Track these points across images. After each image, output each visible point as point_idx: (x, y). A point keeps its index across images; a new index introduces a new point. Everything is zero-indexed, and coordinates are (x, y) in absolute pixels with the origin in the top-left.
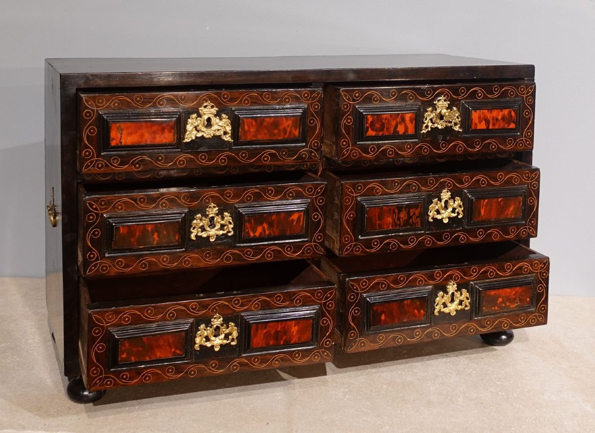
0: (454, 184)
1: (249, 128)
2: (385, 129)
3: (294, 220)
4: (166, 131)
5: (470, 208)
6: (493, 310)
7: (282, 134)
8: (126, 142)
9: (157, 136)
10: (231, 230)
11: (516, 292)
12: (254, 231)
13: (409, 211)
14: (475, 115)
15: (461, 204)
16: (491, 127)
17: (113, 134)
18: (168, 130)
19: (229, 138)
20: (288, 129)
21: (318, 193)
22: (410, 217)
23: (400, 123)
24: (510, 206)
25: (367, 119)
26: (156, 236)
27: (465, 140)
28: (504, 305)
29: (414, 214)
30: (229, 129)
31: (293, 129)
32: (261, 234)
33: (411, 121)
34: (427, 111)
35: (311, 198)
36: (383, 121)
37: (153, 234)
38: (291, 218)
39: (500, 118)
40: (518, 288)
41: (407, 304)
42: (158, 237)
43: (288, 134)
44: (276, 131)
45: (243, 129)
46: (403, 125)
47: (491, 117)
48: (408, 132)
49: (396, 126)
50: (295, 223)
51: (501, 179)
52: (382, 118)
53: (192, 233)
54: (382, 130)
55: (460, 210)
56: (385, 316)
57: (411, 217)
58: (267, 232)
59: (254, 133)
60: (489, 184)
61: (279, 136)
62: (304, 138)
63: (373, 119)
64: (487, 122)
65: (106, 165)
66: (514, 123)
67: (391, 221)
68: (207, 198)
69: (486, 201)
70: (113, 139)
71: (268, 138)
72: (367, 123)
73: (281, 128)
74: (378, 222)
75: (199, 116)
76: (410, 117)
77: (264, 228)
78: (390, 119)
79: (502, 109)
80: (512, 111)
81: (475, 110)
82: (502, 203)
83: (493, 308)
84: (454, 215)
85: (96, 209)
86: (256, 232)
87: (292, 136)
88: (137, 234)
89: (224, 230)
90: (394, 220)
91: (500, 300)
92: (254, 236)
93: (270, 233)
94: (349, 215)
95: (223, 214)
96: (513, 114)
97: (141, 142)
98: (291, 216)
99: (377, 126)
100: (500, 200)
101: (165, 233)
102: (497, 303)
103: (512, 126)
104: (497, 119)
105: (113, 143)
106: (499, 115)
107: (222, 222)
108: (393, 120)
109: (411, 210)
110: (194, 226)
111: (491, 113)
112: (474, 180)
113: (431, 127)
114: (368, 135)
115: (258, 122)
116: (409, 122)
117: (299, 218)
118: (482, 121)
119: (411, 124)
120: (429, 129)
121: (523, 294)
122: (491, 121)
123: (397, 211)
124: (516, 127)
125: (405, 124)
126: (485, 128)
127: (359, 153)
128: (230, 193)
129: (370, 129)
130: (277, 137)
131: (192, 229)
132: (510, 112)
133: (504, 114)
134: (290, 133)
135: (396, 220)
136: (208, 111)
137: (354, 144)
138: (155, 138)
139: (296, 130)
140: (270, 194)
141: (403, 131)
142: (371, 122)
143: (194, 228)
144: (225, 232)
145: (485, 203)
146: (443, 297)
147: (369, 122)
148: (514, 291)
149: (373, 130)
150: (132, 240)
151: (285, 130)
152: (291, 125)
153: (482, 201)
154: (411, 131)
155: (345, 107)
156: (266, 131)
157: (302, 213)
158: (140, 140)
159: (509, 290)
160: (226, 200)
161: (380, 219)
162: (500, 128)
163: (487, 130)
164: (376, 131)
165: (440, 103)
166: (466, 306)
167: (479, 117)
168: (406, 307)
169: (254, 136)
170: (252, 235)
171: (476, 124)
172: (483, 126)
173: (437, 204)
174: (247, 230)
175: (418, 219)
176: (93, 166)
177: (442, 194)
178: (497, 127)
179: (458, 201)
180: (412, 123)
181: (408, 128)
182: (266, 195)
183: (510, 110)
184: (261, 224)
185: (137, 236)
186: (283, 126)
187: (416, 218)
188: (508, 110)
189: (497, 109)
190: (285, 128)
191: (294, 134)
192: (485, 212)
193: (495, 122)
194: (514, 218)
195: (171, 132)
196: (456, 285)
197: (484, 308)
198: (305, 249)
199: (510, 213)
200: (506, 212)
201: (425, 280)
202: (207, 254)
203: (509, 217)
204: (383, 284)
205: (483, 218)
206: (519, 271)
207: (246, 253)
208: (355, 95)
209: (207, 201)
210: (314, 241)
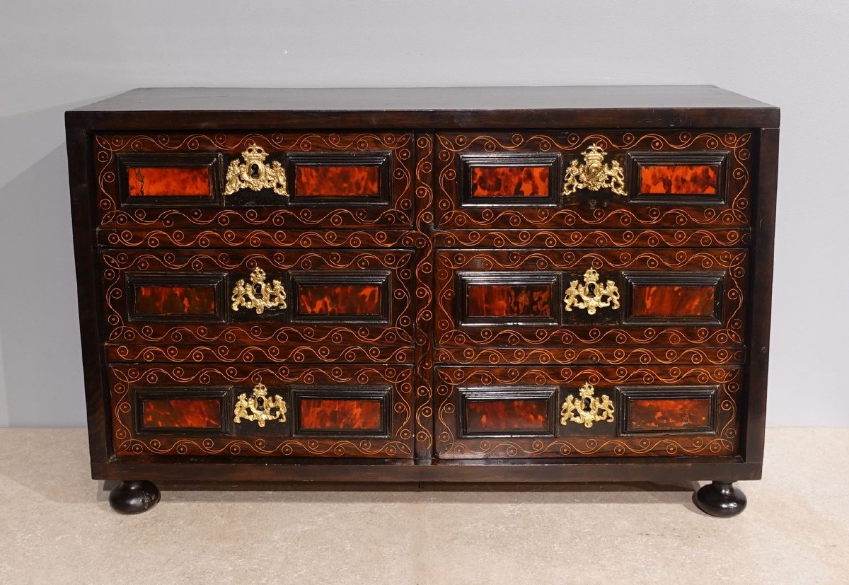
0: (605, 263)
1: (308, 180)
2: (502, 188)
3: (366, 296)
4: (199, 179)
5: (629, 297)
6: (648, 427)
7: (355, 189)
8: (149, 192)
9: (188, 186)
10: (283, 302)
11: (685, 407)
12: (313, 305)
13: (532, 294)
14: (646, 174)
15: (616, 291)
16: (673, 191)
17: (132, 182)
18: (201, 179)
19: (285, 192)
20: (363, 184)
21: (401, 264)
22: (533, 303)
23: (525, 180)
24: (694, 299)
25: (475, 174)
26: (186, 302)
27: (634, 208)
28: (665, 421)
29: (540, 299)
30: (282, 180)
31: (370, 184)
32: (321, 310)
33: (543, 177)
34: (570, 166)
35: (391, 270)
36: (499, 177)
37: (183, 300)
38: (362, 293)
39: (688, 178)
40: (687, 402)
41: (518, 407)
42: (189, 303)
43: (362, 189)
44: (345, 185)
45: (300, 180)
46: (531, 183)
47: (674, 178)
48: (537, 193)
49: (519, 185)
50: (367, 299)
51: (682, 260)
52: (497, 173)
53: (233, 302)
54: (498, 189)
55: (616, 299)
56: (487, 417)
57: (536, 303)
58: (330, 309)
59: (315, 187)
60: (662, 266)
61: (350, 191)
62: (385, 193)
63: (483, 174)
64: (667, 183)
65: (129, 219)
66: (712, 186)
67: (505, 306)
68: (253, 261)
69: (654, 289)
70: (133, 188)
71: (334, 194)
72: (474, 178)
73: (352, 180)
74: (485, 306)
75: (243, 161)
76: (540, 173)
77: (325, 303)
78: (509, 174)
79: (691, 166)
80: (710, 170)
81: (647, 167)
82: (680, 294)
83: (648, 424)
84: (603, 305)
85: (114, 265)
86: (314, 307)
87: (368, 192)
88: (163, 298)
89: (274, 302)
90: (509, 306)
91: (659, 414)
92: (313, 312)
93: (333, 310)
94: (446, 294)
95: (273, 282)
96: (711, 173)
97: (167, 192)
98: (361, 291)
99: (490, 183)
100: (676, 289)
101: (197, 299)
102: (655, 419)
103: (711, 191)
104: (684, 181)
105: (133, 193)
106: (687, 175)
107: (273, 292)
108: (515, 175)
109: (535, 293)
110: (236, 293)
111: (673, 171)
112: (636, 259)
113: (577, 188)
114: (475, 195)
115: (320, 171)
116: (539, 179)
117: (372, 294)
118: (658, 183)
119: (542, 182)
120: (574, 190)
121: (695, 409)
122: (673, 183)
123: (513, 293)
124: (717, 192)
125: (534, 182)
126: (664, 192)
127: (467, 218)
128: (281, 256)
129: (479, 187)
130: (347, 192)
131: (233, 297)
132: (707, 171)
133: (696, 173)
134: (365, 188)
135: (512, 305)
136: (255, 156)
137: (459, 207)
138: (184, 188)
139: (373, 185)
140: (335, 261)
141: (531, 192)
142: (480, 177)
143: (236, 297)
144: (276, 304)
145: (651, 292)
146: (573, 402)
147: (478, 177)
148: (681, 404)
149: (484, 188)
150: (158, 304)
151: (358, 185)
152: (366, 177)
153: (648, 288)
154: (543, 191)
155: (444, 155)
156: (332, 185)
157: (377, 288)
158: (166, 190)
159: (672, 402)
160: (277, 265)
161: (487, 302)
162: (690, 193)
163: (668, 195)
164: (489, 190)
165: (591, 154)
166: (608, 418)
167: (654, 176)
168: (516, 409)
169: (314, 190)
170: (310, 311)
171: (648, 186)
172: (659, 189)
173: (577, 288)
174: (303, 304)
175: (546, 306)
176: (114, 220)
177: (585, 275)
178: (684, 191)
179: (612, 286)
180: (544, 181)
181: (537, 188)
182: (329, 262)
183: (705, 167)
184: (322, 298)
185: (163, 300)
186: (356, 179)
187: (543, 305)
188: (702, 167)
189: (683, 165)
190: (358, 180)
191: (371, 190)
192: (652, 303)
193: (680, 184)
194: (701, 316)
195: (205, 182)
196: (593, 389)
197: (634, 423)
198: (385, 334)
199: (693, 307)
200: (687, 307)
201: (547, 378)
202: (255, 329)
203: (692, 313)
204: (485, 377)
205: (650, 312)
206: (692, 379)
207: (306, 333)
208: (458, 141)
209: (252, 264)
210: (399, 325)
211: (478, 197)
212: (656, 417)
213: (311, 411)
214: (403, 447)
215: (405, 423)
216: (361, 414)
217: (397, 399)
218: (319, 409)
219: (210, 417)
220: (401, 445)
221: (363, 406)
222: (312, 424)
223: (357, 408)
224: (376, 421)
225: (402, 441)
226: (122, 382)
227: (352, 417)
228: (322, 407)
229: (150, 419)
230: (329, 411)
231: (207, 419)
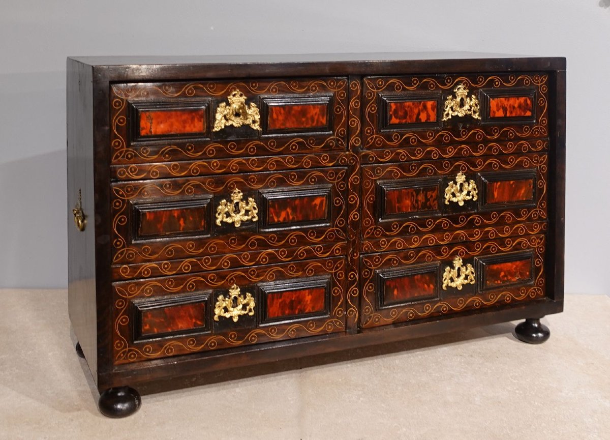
0: (468, 168)
1: (278, 116)
2: (408, 117)
3: (317, 205)
4: (196, 120)
5: (483, 191)
6: (496, 284)
7: (310, 122)
8: (156, 131)
9: (187, 125)
10: (255, 215)
11: (517, 266)
12: (278, 215)
13: (426, 194)
14: (493, 103)
15: (475, 187)
16: (508, 115)
17: (143, 123)
18: (198, 119)
19: (258, 127)
20: (316, 117)
21: (339, 178)
22: (427, 200)
23: (422, 111)
24: (521, 189)
25: (391, 106)
26: (182, 222)
27: (484, 128)
28: (506, 279)
29: (432, 196)
30: (257, 117)
31: (321, 117)
32: (285, 219)
33: (433, 109)
34: (447, 100)
35: (332, 183)
36: (406, 109)
37: (179, 220)
38: (314, 203)
39: (516, 105)
40: (518, 263)
41: (417, 280)
42: (184, 223)
43: (315, 122)
44: (304, 119)
45: (272, 117)
46: (426, 112)
47: (508, 106)
48: (430, 119)
49: (419, 114)
50: (318, 207)
51: (512, 162)
52: (405, 106)
53: (217, 218)
54: (405, 117)
55: (474, 193)
56: (398, 291)
57: (429, 200)
58: (291, 217)
59: (282, 121)
60: (501, 167)
61: (307, 124)
62: (331, 126)
63: (396, 107)
64: (505, 110)
65: (136, 156)
66: (530, 111)
67: (410, 204)
68: (232, 184)
69: (499, 183)
70: (143, 128)
71: (296, 126)
72: (390, 111)
73: (309, 116)
74: (397, 205)
75: (228, 104)
76: (431, 105)
77: (287, 213)
78: (412, 106)
79: (518, 97)
80: (528, 99)
81: (493, 97)
82: (513, 186)
83: (496, 282)
84: (469, 198)
85: (122, 195)
86: (279, 217)
87: (319, 124)
88: (164, 220)
89: (248, 215)
90: (412, 204)
91: (503, 274)
92: (279, 221)
93: (293, 218)
94: (369, 198)
95: (248, 199)
96: (529, 102)
97: (171, 131)
98: (314, 201)
99: (401, 113)
100: (512, 182)
101: (191, 219)
102: (500, 278)
103: (529, 114)
104: (514, 107)
105: (143, 133)
106: (515, 103)
107: (247, 208)
108: (416, 108)
109: (428, 193)
110: (219, 211)
111: (508, 101)
112: (486, 163)
113: (452, 116)
114: (391, 122)
115: (287, 110)
116: (431, 109)
117: (322, 202)
118: (500, 109)
119: (432, 112)
120: (450, 117)
121: (523, 268)
122: (508, 109)
123: (415, 194)
124: (532, 114)
125: (427, 112)
126: (503, 115)
127: (383, 141)
128: (254, 178)
129: (393, 117)
130: (305, 125)
131: (217, 214)
132: (526, 101)
133: (521, 102)
134: (318, 121)
135: (414, 203)
136: (237, 100)
137: (378, 132)
138: (184, 127)
139: (323, 118)
140: (293, 180)
141: (426, 119)
142: (394, 110)
143: (219, 214)
144: (250, 217)
145: (497, 186)
146: (450, 272)
147: (393, 110)
148: (514, 265)
149: (396, 118)
150: (159, 226)
151: (312, 119)
152: (318, 112)
153: (495, 183)
154: (433, 118)
155: (369, 95)
156: (294, 119)
157: (325, 198)
158: (170, 129)
159: (510, 264)
160: (251, 185)
161: (399, 202)
162: (517, 116)
163: (505, 118)
164: (399, 119)
165: (460, 91)
166: (471, 281)
167: (497, 105)
168: (416, 282)
169: (282, 124)
170: (276, 220)
171: (494, 112)
172: (500, 114)
173: (452, 187)
174: (271, 215)
175: (436, 202)
176: (123, 157)
177: (457, 177)
178: (514, 115)
179: (472, 184)
180: (434, 111)
181: (430, 116)
182: (289, 180)
183: (526, 98)
184: (285, 209)
185: (163, 222)
186: (311, 114)
187: (434, 201)
188: (524, 98)
189: (514, 97)
190: (312, 116)
191: (321, 122)
192: (498, 194)
193: (512, 110)
194: (525, 200)
195: (200, 121)
196: (461, 261)
197: (488, 282)
198: (327, 233)
199: (521, 195)
200: (518, 195)
201: (433, 256)
202: (232, 239)
203: (521, 199)
204: (394, 260)
205: (497, 201)
206: (518, 246)
207: (271, 239)
208: (378, 84)
209: (232, 186)
210: (337, 226)
211: (393, 124)
212: (501, 276)
213: (275, 302)
214: (338, 323)
215: (339, 303)
216: (311, 300)
217: (335, 285)
218: (280, 300)
219: (197, 319)
220: (336, 322)
221: (313, 294)
222: (275, 313)
223: (308, 295)
224: (321, 304)
225: (338, 318)
226: (123, 298)
227: (305, 303)
228: (283, 298)
229: (147, 327)
230: (288, 301)
231: (194, 321)
